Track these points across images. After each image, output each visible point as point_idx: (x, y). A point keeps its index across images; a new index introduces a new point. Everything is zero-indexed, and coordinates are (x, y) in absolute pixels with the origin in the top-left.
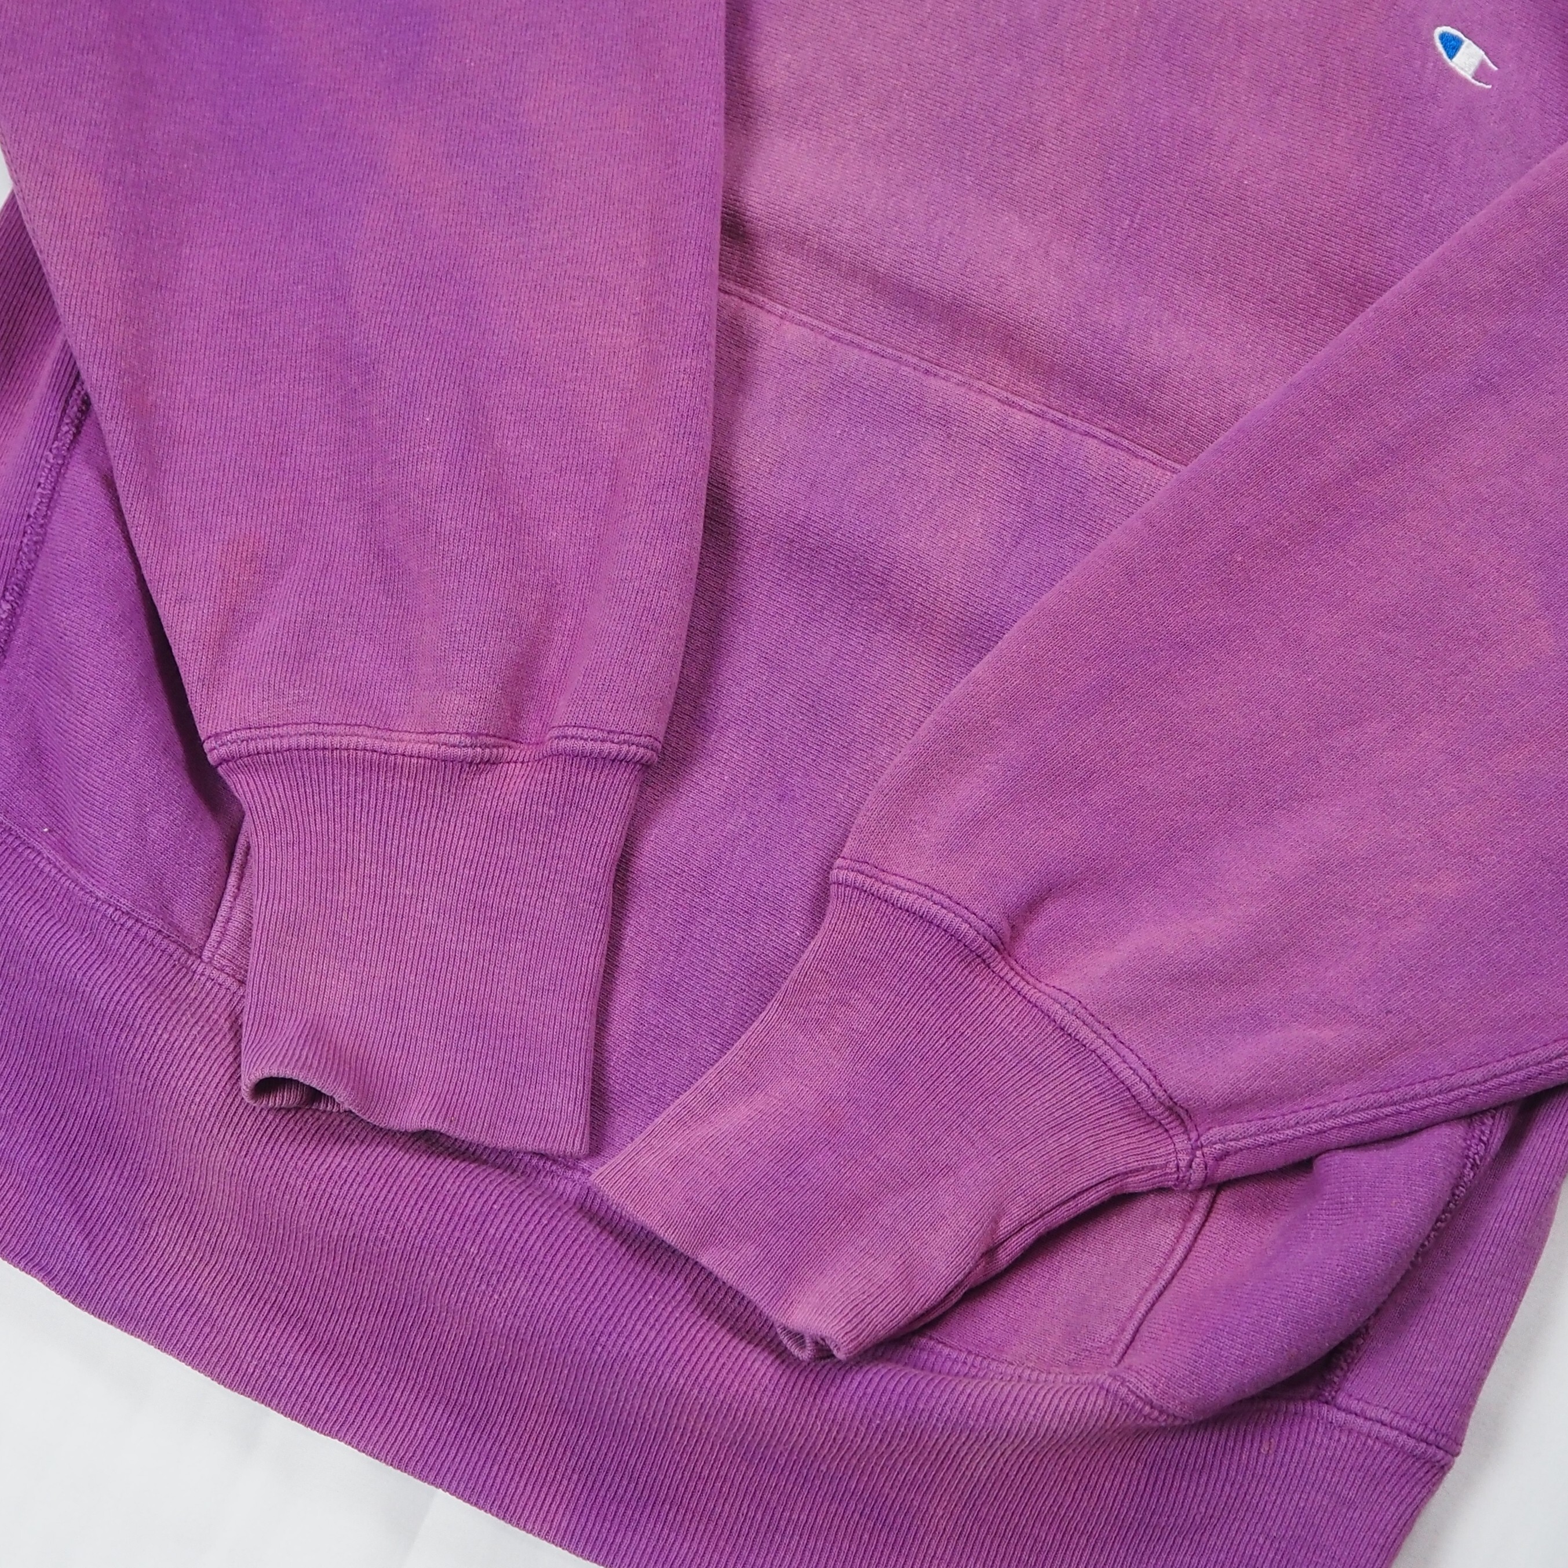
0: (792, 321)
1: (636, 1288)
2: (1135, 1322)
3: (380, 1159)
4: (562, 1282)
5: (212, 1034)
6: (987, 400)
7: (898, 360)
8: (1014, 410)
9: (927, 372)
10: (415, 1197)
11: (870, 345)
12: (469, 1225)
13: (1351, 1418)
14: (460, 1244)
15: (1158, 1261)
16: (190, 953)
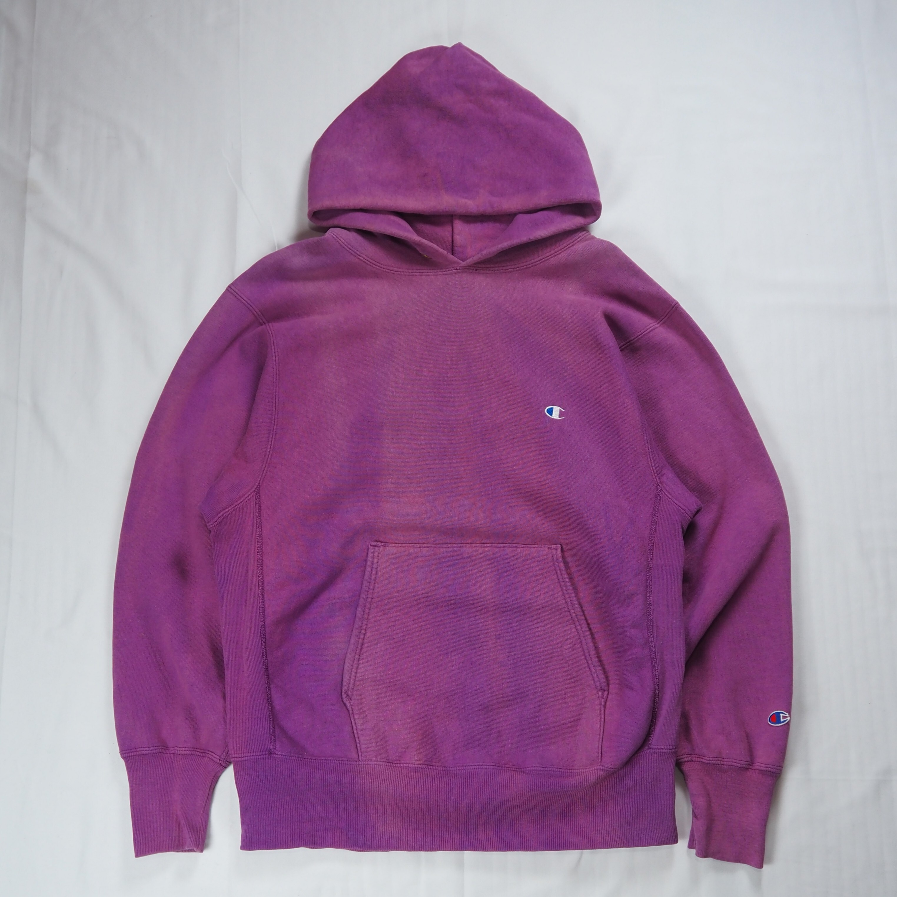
0: (422, 547)
1: (491, 788)
2: (600, 750)
3: (423, 787)
4: (475, 796)
5: (371, 776)
6: (478, 548)
7: (452, 547)
8: (485, 548)
9: (460, 547)
10: (435, 792)
11: (444, 546)
12: (449, 793)
13: (656, 750)
14: (449, 798)
15: (598, 733)
16: (357, 761)
